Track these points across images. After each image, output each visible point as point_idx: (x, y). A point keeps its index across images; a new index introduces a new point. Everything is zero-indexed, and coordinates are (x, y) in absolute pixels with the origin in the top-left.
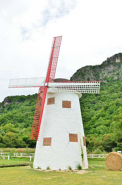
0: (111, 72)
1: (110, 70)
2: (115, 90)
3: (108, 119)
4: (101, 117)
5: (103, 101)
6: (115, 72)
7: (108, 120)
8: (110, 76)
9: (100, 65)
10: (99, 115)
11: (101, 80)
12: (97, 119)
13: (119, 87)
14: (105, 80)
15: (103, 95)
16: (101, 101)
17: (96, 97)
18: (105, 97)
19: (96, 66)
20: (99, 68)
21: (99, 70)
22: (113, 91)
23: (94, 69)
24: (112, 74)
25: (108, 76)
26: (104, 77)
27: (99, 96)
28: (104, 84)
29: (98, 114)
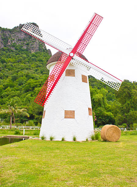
0: (20, 40)
1: (20, 37)
2: (23, 60)
3: (17, 90)
4: (9, 87)
5: (9, 70)
6: (25, 41)
7: (18, 92)
8: (20, 44)
9: (11, 30)
10: (7, 85)
11: (9, 46)
12: (4, 88)
13: (27, 58)
14: (13, 47)
15: (10, 64)
16: (8, 69)
17: (2, 64)
18: (12, 66)
19: (6, 29)
20: (9, 32)
21: (8, 34)
22: (20, 61)
23: (4, 32)
24: (21, 42)
25: (18, 44)
26: (13, 44)
27: (5, 63)
28: (12, 51)
29: (5, 84)
